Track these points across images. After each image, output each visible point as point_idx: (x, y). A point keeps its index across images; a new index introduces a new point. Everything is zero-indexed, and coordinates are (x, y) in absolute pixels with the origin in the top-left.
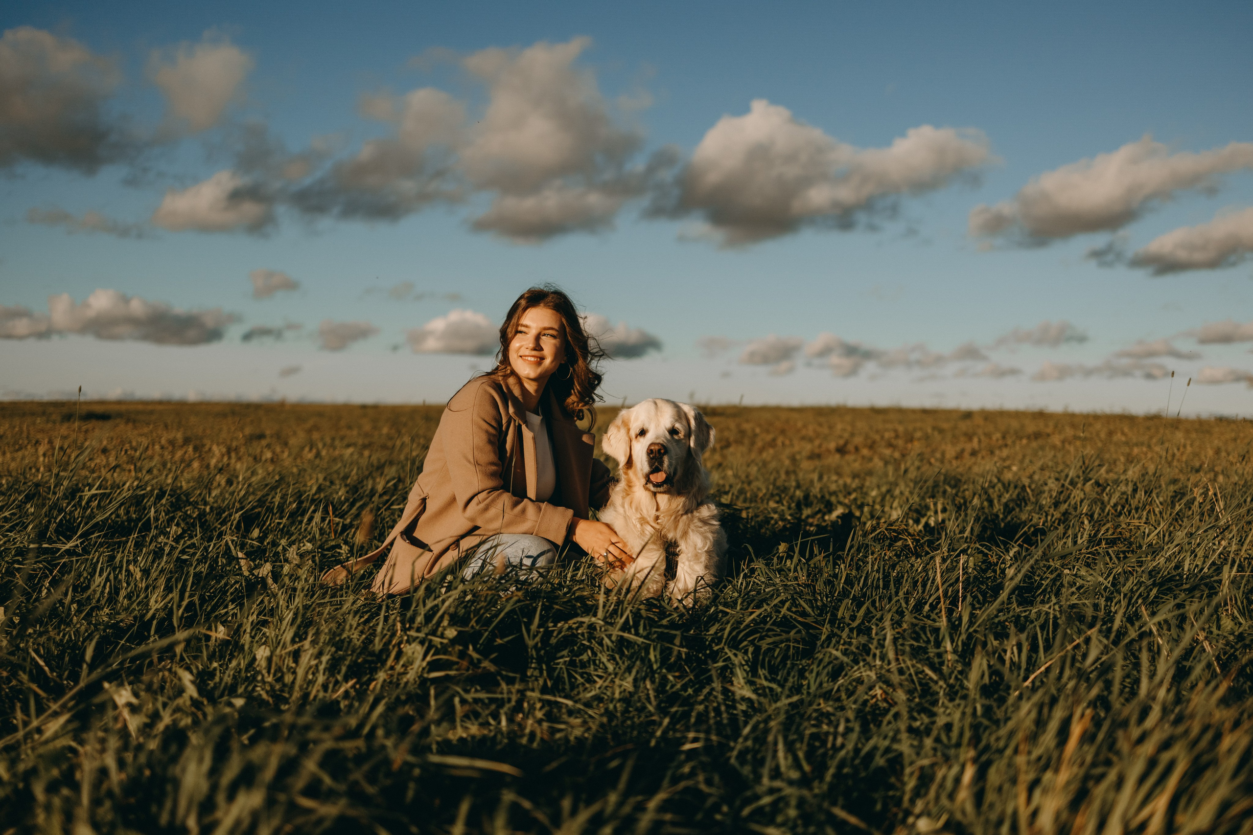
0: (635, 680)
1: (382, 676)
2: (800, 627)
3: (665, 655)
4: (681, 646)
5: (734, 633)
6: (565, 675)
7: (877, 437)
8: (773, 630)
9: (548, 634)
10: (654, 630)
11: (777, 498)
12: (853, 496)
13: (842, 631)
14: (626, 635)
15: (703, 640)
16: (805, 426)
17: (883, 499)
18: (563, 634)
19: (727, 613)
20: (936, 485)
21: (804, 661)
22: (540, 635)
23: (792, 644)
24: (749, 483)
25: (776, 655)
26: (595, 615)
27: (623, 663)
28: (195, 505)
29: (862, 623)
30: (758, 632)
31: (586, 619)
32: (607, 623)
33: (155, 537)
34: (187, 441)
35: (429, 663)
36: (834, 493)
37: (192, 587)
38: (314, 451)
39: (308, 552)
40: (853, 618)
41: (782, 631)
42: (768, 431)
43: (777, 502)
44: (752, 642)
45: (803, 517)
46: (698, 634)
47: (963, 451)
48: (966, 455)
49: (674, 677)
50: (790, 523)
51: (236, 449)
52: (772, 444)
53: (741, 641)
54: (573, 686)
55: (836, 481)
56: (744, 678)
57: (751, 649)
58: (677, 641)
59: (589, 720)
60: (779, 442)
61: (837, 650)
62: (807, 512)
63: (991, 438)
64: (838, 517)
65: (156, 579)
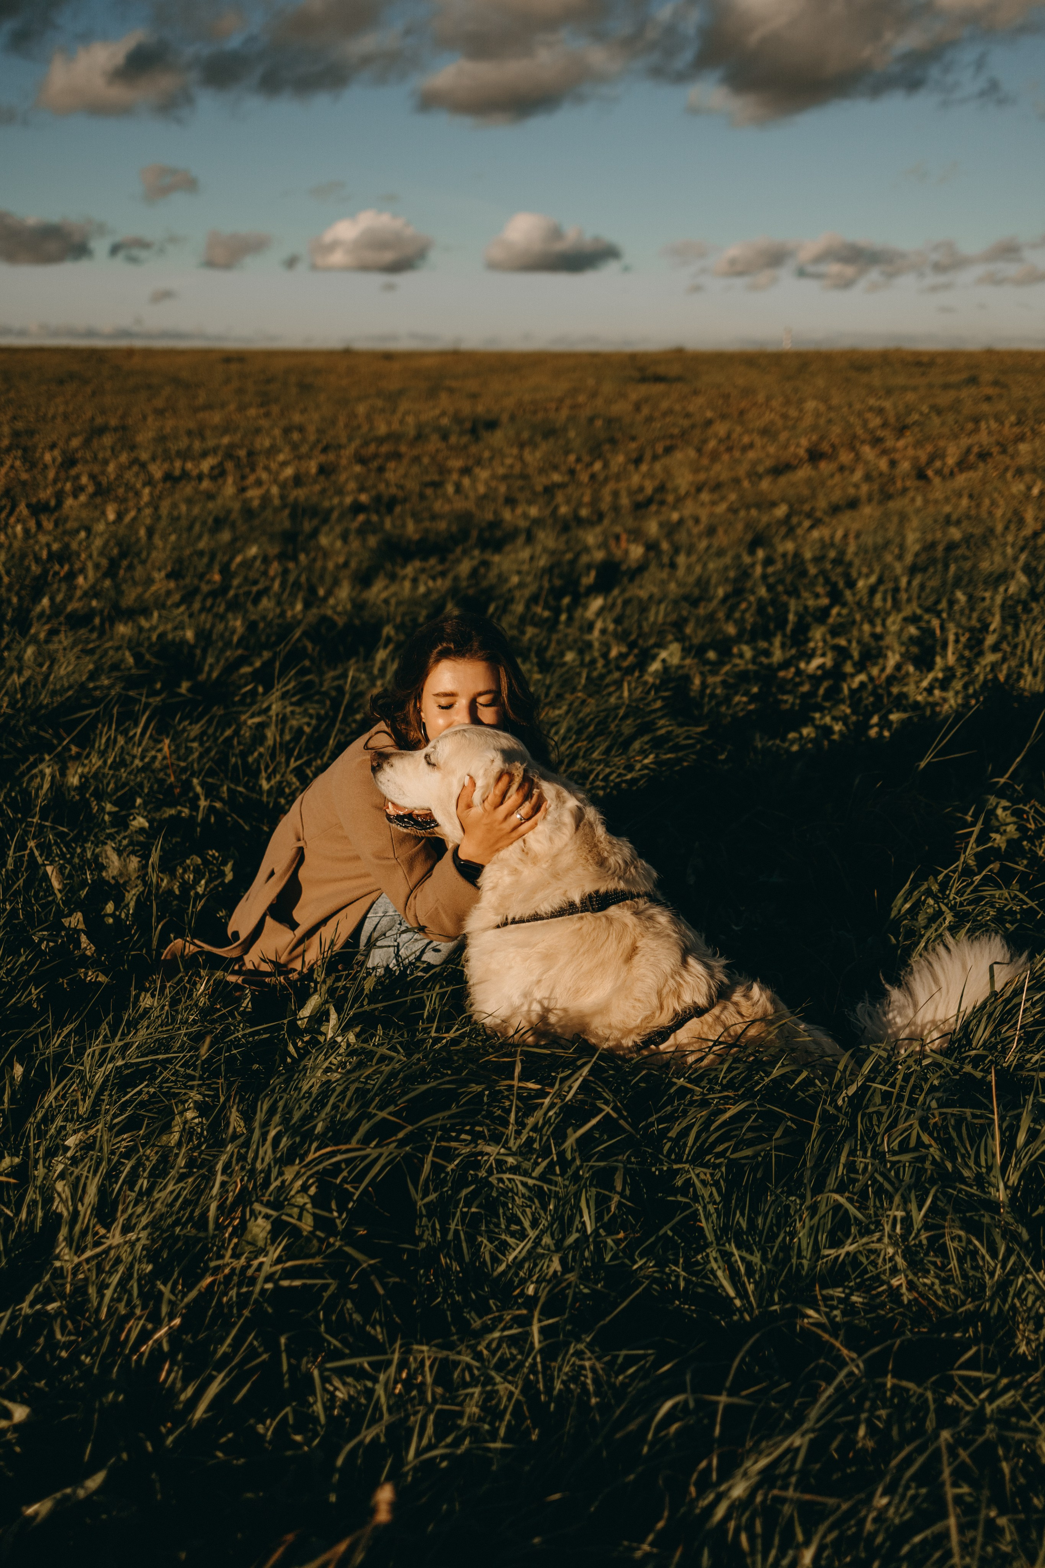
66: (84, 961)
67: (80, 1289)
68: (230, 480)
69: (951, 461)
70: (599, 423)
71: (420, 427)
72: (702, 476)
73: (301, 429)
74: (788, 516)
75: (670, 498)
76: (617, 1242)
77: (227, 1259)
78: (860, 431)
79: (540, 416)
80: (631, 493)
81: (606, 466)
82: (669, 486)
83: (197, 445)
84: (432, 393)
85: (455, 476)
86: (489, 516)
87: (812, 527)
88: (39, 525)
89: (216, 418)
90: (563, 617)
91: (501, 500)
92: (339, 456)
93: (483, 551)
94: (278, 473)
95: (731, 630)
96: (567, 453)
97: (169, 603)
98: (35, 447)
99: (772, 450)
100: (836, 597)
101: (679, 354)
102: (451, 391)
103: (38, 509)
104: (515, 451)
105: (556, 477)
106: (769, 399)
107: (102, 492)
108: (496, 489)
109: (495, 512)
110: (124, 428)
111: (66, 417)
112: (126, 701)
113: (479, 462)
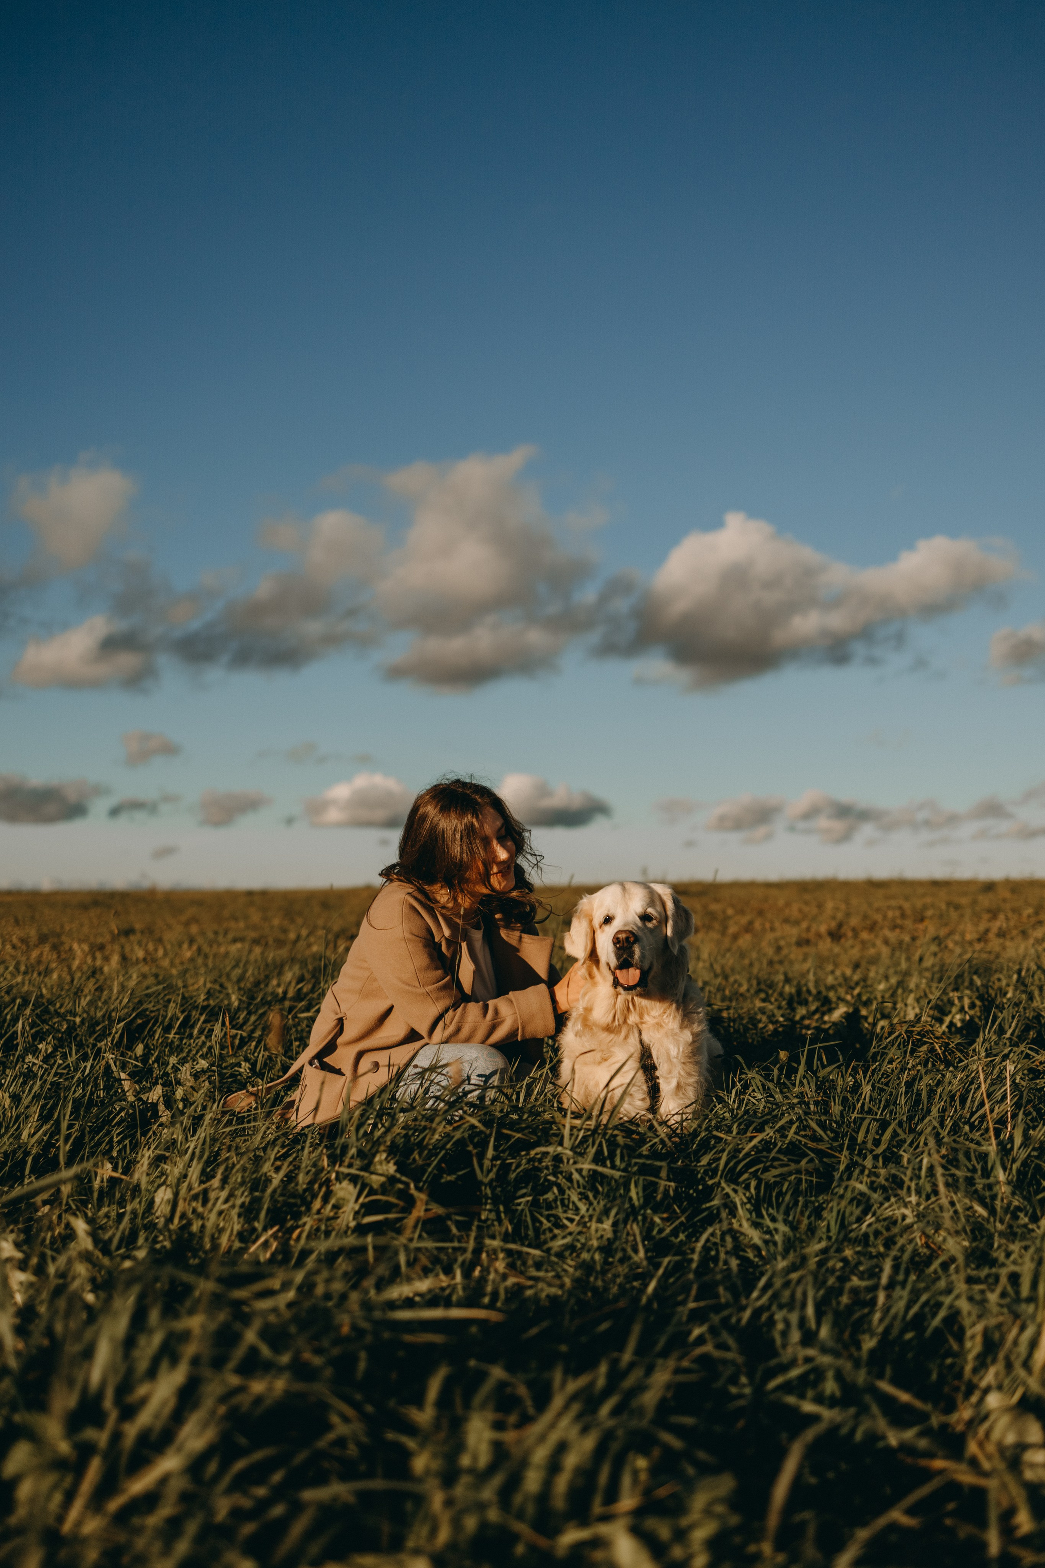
0: (615, 1224)
1: (308, 1222)
2: (812, 1155)
3: (649, 1190)
4: (669, 1180)
5: (731, 1164)
6: (529, 1219)
7: (878, 917)
8: (779, 1159)
9: (505, 1168)
10: (634, 1161)
11: (762, 995)
12: (856, 991)
13: (865, 1158)
14: (600, 1169)
15: (694, 1173)
16: (788, 904)
17: (893, 995)
18: (522, 1168)
19: (721, 1139)
20: (960, 976)
21: (820, 1198)
22: (495, 1170)
23: (804, 1177)
24: (726, 978)
25: (784, 1189)
26: (561, 1144)
27: (598, 1203)
28: (63, 1017)
29: (888, 1148)
30: (761, 1162)
31: (550, 1149)
32: (575, 1153)
33: (22, 1057)
34: (43, 939)
35: (363, 1205)
36: (832, 988)
37: (70, 1116)
38: (195, 947)
39: (203, 1071)
40: (877, 1143)
41: (789, 1160)
42: (742, 912)
43: (764, 1000)
44: (755, 1175)
45: (797, 1018)
46: (687, 1165)
47: (987, 931)
48: (991, 935)
49: (662, 1219)
50: (782, 1026)
51: (102, 947)
52: (748, 928)
53: (741, 1173)
54: (537, 1231)
55: (832, 972)
56: (748, 1220)
57: (753, 1183)
58: (663, 1174)
59: (563, 1274)
60: (757, 925)
61: (861, 1182)
62: (801, 1011)
63: (1020, 915)
64: (841, 1016)
65: (28, 1107)
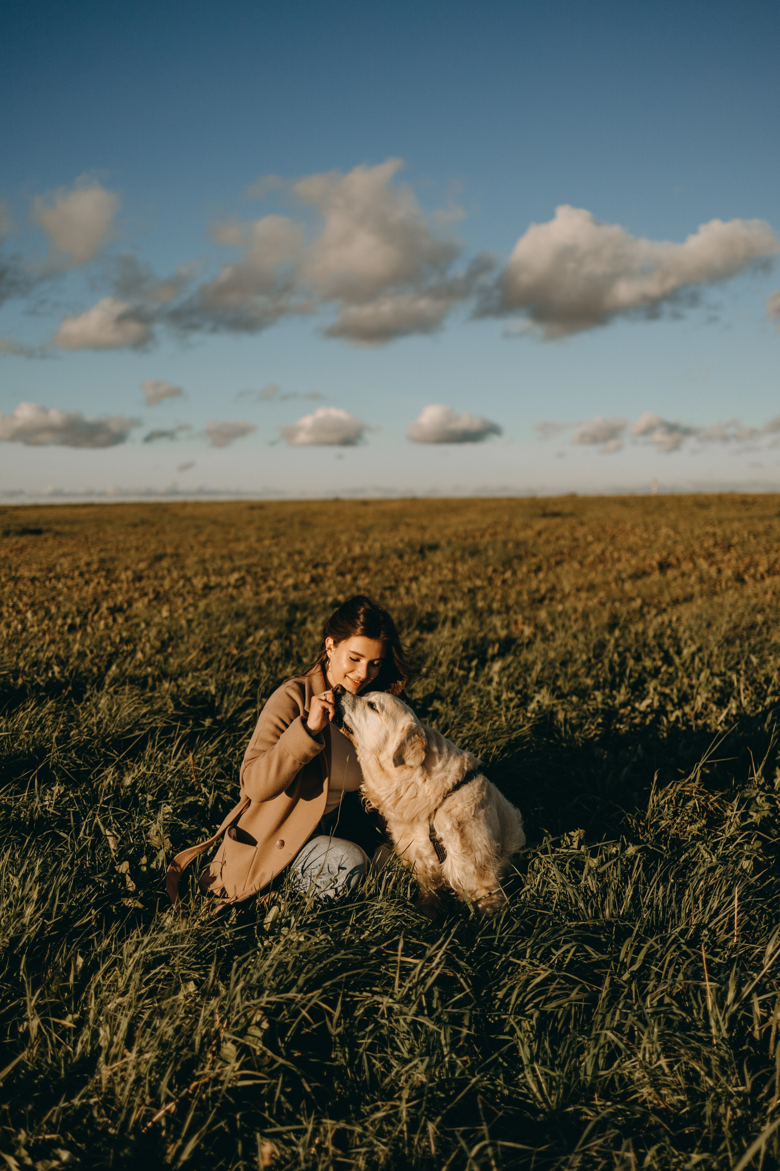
66: (128, 894)
67: (111, 1091)
68: (248, 587)
69: (762, 569)
70: (510, 545)
71: (383, 549)
72: (581, 581)
73: (301, 553)
74: (641, 608)
75: (558, 596)
76: (464, 1062)
77: (206, 1070)
78: (697, 549)
79: (470, 541)
80: (531, 593)
81: (514, 573)
82: (558, 587)
83: (227, 565)
84: (395, 527)
85: (406, 583)
86: (428, 608)
87: (656, 615)
88: (115, 620)
89: (242, 547)
90: (472, 674)
91: (437, 598)
92: (325, 570)
93: (421, 632)
94: (282, 583)
95: (589, 682)
96: (486, 566)
97: (200, 667)
98: (115, 569)
99: (633, 562)
100: (668, 660)
101: (572, 498)
102: (408, 525)
103: (115, 610)
104: (450, 565)
105: (478, 583)
106: (633, 528)
107: (159, 598)
108: (435, 591)
109: (433, 607)
110: (177, 555)
111: (137, 549)
112: (166, 731)
113: (424, 572)
